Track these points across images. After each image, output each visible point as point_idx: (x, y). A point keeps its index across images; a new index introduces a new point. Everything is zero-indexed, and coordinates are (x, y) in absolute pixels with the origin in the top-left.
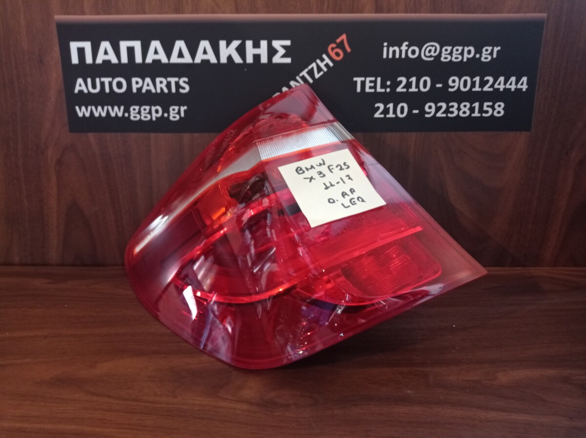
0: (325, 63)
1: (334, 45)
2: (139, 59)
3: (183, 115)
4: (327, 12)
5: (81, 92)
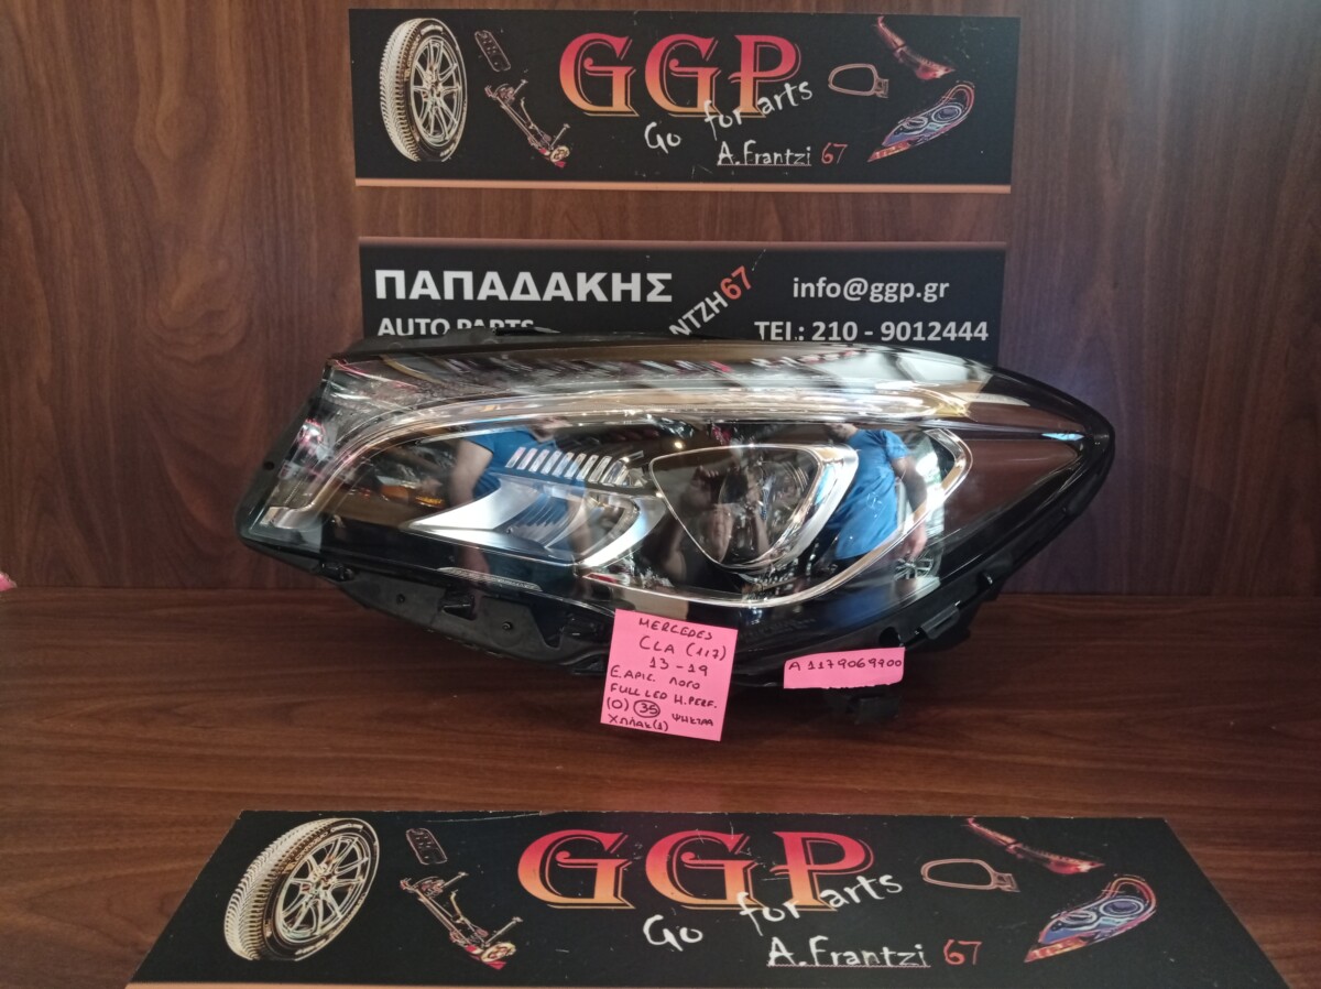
0: (716, 302)
1: (729, 280)
2: (468, 295)
4: (720, 239)
5: (386, 335)
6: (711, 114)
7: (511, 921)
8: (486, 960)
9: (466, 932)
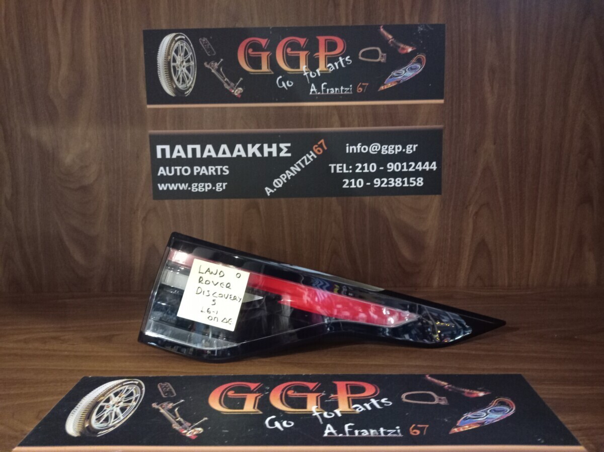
0: (311, 156)
1: (317, 146)
2: (198, 155)
3: (224, 188)
4: (312, 127)
5: (162, 175)
6: (306, 72)
7: (202, 419)
8: (188, 435)
9: (180, 423)
